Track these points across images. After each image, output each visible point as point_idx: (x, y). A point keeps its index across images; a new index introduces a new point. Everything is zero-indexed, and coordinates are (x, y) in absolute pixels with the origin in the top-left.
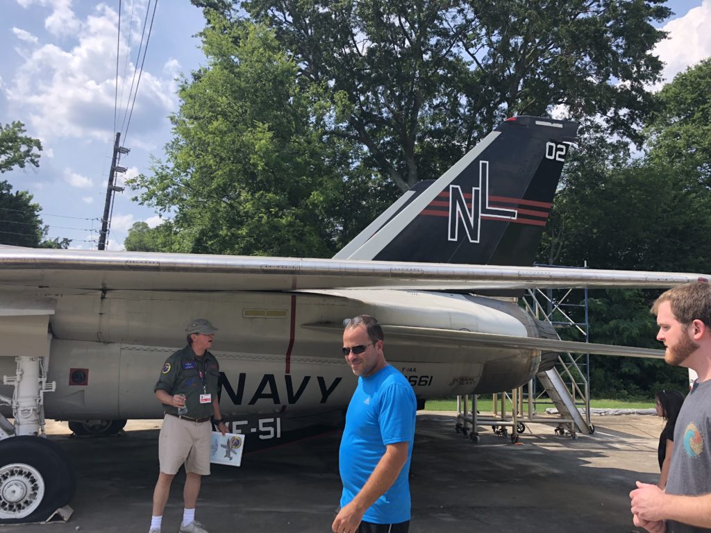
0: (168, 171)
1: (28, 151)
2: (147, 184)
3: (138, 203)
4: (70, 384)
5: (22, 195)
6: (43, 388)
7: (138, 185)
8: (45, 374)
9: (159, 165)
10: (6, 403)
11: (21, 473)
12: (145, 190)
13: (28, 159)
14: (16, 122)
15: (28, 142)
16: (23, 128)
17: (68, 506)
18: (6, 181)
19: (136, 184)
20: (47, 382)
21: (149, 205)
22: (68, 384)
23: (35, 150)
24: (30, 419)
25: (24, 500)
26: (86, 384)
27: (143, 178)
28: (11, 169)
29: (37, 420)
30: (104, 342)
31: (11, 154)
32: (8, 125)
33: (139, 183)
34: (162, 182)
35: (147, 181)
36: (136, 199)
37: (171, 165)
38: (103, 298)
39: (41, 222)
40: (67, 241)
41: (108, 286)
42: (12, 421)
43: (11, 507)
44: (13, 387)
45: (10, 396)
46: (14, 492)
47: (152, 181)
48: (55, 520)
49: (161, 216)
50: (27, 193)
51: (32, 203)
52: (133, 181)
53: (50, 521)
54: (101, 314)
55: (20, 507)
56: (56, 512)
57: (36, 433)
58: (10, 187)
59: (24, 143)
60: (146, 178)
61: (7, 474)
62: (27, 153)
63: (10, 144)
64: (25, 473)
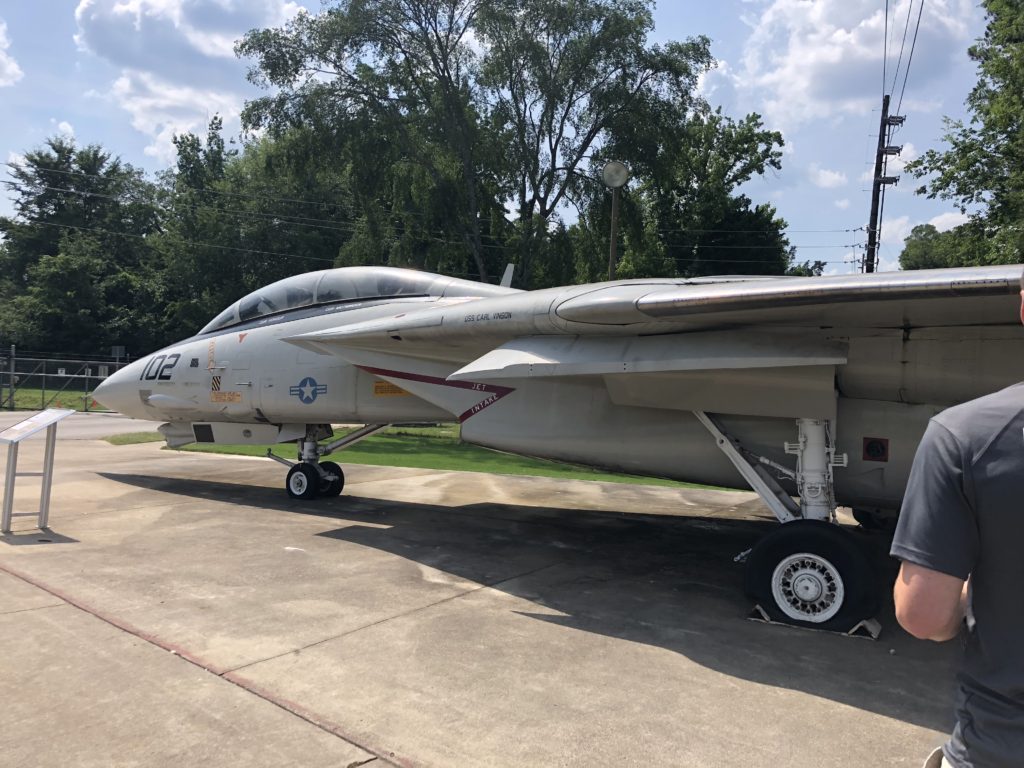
0: (973, 136)
1: (768, 150)
2: (939, 164)
3: (927, 195)
4: (864, 459)
5: (763, 211)
6: (832, 460)
7: (925, 168)
8: (832, 443)
9: (959, 131)
10: (790, 476)
11: (813, 566)
12: (937, 174)
13: (767, 160)
14: (751, 115)
15: (767, 138)
16: (759, 121)
17: (874, 620)
18: (744, 195)
19: (921, 167)
20: (836, 454)
21: (944, 196)
22: (861, 457)
23: (775, 147)
24: (819, 500)
25: (819, 601)
26: (886, 460)
27: (932, 156)
28: (749, 179)
29: (827, 502)
30: (908, 403)
31: (747, 160)
32: (741, 122)
33: (927, 165)
34: (964, 156)
35: (939, 160)
36: (923, 190)
37: (979, 126)
38: (906, 339)
39: (786, 243)
40: (820, 265)
41: (912, 323)
42: (797, 500)
43: (804, 607)
44: (796, 456)
45: (793, 468)
46: (807, 588)
47: (949, 157)
48: (861, 634)
49: (963, 211)
50: (768, 206)
51: (775, 218)
52: (919, 163)
53: (853, 634)
54: (904, 362)
55: (814, 609)
56: (860, 624)
57: (828, 518)
58: (748, 202)
59: (761, 141)
60: (937, 156)
61: (797, 565)
62: (766, 154)
63: (746, 146)
64: (819, 567)
